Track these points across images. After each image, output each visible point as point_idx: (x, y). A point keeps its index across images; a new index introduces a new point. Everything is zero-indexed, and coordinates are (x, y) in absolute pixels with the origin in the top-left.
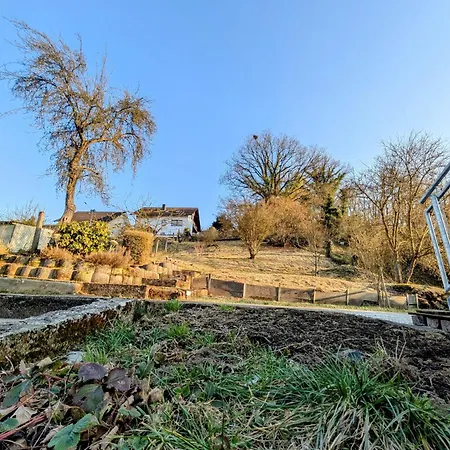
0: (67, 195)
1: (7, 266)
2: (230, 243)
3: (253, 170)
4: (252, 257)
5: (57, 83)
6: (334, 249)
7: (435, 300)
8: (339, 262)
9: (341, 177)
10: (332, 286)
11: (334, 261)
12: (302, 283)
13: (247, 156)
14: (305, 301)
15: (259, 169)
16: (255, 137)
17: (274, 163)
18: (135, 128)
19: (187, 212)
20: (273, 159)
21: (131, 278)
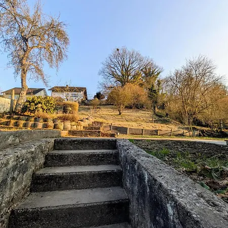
0: (22, 80)
1: (17, 122)
2: (106, 106)
3: (116, 68)
4: (120, 114)
5: (7, 7)
6: (157, 110)
7: (205, 133)
8: (160, 116)
9: (158, 74)
10: (164, 128)
11: (157, 115)
12: (150, 127)
13: (113, 60)
14: (154, 135)
15: (119, 68)
16: (118, 50)
17: (128, 64)
18: (57, 41)
19: (80, 89)
20: (127, 62)
21: (75, 126)
